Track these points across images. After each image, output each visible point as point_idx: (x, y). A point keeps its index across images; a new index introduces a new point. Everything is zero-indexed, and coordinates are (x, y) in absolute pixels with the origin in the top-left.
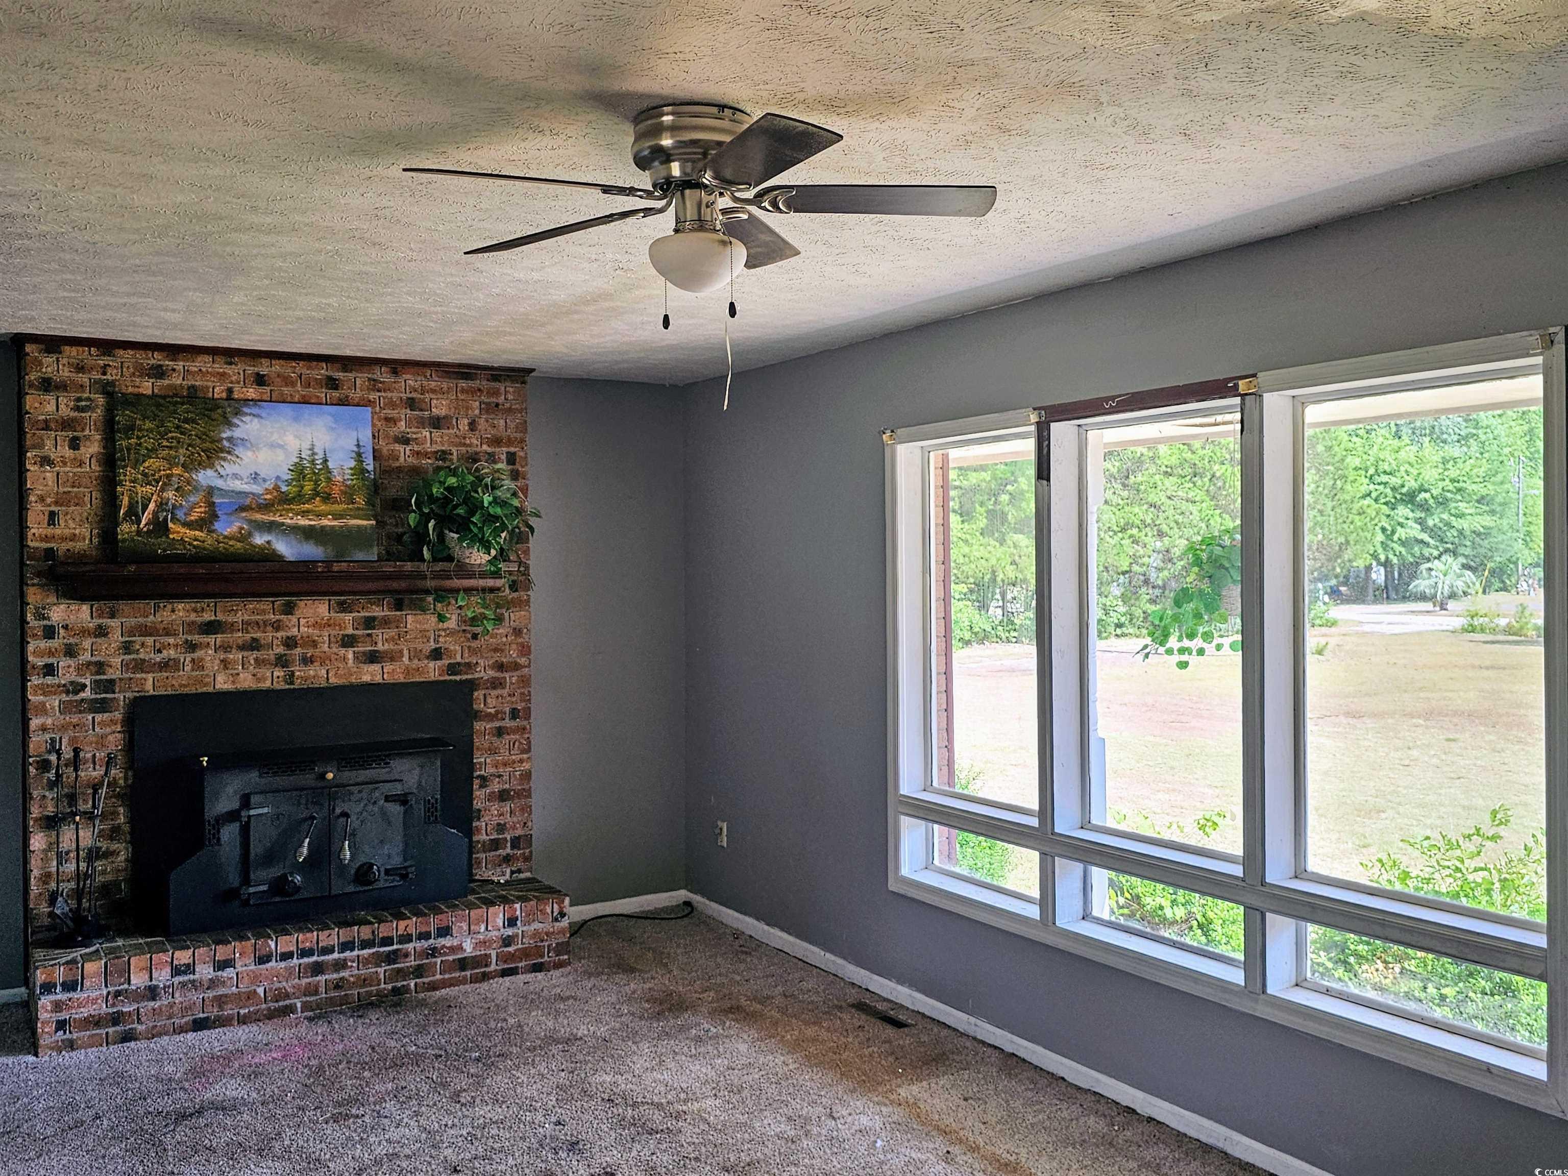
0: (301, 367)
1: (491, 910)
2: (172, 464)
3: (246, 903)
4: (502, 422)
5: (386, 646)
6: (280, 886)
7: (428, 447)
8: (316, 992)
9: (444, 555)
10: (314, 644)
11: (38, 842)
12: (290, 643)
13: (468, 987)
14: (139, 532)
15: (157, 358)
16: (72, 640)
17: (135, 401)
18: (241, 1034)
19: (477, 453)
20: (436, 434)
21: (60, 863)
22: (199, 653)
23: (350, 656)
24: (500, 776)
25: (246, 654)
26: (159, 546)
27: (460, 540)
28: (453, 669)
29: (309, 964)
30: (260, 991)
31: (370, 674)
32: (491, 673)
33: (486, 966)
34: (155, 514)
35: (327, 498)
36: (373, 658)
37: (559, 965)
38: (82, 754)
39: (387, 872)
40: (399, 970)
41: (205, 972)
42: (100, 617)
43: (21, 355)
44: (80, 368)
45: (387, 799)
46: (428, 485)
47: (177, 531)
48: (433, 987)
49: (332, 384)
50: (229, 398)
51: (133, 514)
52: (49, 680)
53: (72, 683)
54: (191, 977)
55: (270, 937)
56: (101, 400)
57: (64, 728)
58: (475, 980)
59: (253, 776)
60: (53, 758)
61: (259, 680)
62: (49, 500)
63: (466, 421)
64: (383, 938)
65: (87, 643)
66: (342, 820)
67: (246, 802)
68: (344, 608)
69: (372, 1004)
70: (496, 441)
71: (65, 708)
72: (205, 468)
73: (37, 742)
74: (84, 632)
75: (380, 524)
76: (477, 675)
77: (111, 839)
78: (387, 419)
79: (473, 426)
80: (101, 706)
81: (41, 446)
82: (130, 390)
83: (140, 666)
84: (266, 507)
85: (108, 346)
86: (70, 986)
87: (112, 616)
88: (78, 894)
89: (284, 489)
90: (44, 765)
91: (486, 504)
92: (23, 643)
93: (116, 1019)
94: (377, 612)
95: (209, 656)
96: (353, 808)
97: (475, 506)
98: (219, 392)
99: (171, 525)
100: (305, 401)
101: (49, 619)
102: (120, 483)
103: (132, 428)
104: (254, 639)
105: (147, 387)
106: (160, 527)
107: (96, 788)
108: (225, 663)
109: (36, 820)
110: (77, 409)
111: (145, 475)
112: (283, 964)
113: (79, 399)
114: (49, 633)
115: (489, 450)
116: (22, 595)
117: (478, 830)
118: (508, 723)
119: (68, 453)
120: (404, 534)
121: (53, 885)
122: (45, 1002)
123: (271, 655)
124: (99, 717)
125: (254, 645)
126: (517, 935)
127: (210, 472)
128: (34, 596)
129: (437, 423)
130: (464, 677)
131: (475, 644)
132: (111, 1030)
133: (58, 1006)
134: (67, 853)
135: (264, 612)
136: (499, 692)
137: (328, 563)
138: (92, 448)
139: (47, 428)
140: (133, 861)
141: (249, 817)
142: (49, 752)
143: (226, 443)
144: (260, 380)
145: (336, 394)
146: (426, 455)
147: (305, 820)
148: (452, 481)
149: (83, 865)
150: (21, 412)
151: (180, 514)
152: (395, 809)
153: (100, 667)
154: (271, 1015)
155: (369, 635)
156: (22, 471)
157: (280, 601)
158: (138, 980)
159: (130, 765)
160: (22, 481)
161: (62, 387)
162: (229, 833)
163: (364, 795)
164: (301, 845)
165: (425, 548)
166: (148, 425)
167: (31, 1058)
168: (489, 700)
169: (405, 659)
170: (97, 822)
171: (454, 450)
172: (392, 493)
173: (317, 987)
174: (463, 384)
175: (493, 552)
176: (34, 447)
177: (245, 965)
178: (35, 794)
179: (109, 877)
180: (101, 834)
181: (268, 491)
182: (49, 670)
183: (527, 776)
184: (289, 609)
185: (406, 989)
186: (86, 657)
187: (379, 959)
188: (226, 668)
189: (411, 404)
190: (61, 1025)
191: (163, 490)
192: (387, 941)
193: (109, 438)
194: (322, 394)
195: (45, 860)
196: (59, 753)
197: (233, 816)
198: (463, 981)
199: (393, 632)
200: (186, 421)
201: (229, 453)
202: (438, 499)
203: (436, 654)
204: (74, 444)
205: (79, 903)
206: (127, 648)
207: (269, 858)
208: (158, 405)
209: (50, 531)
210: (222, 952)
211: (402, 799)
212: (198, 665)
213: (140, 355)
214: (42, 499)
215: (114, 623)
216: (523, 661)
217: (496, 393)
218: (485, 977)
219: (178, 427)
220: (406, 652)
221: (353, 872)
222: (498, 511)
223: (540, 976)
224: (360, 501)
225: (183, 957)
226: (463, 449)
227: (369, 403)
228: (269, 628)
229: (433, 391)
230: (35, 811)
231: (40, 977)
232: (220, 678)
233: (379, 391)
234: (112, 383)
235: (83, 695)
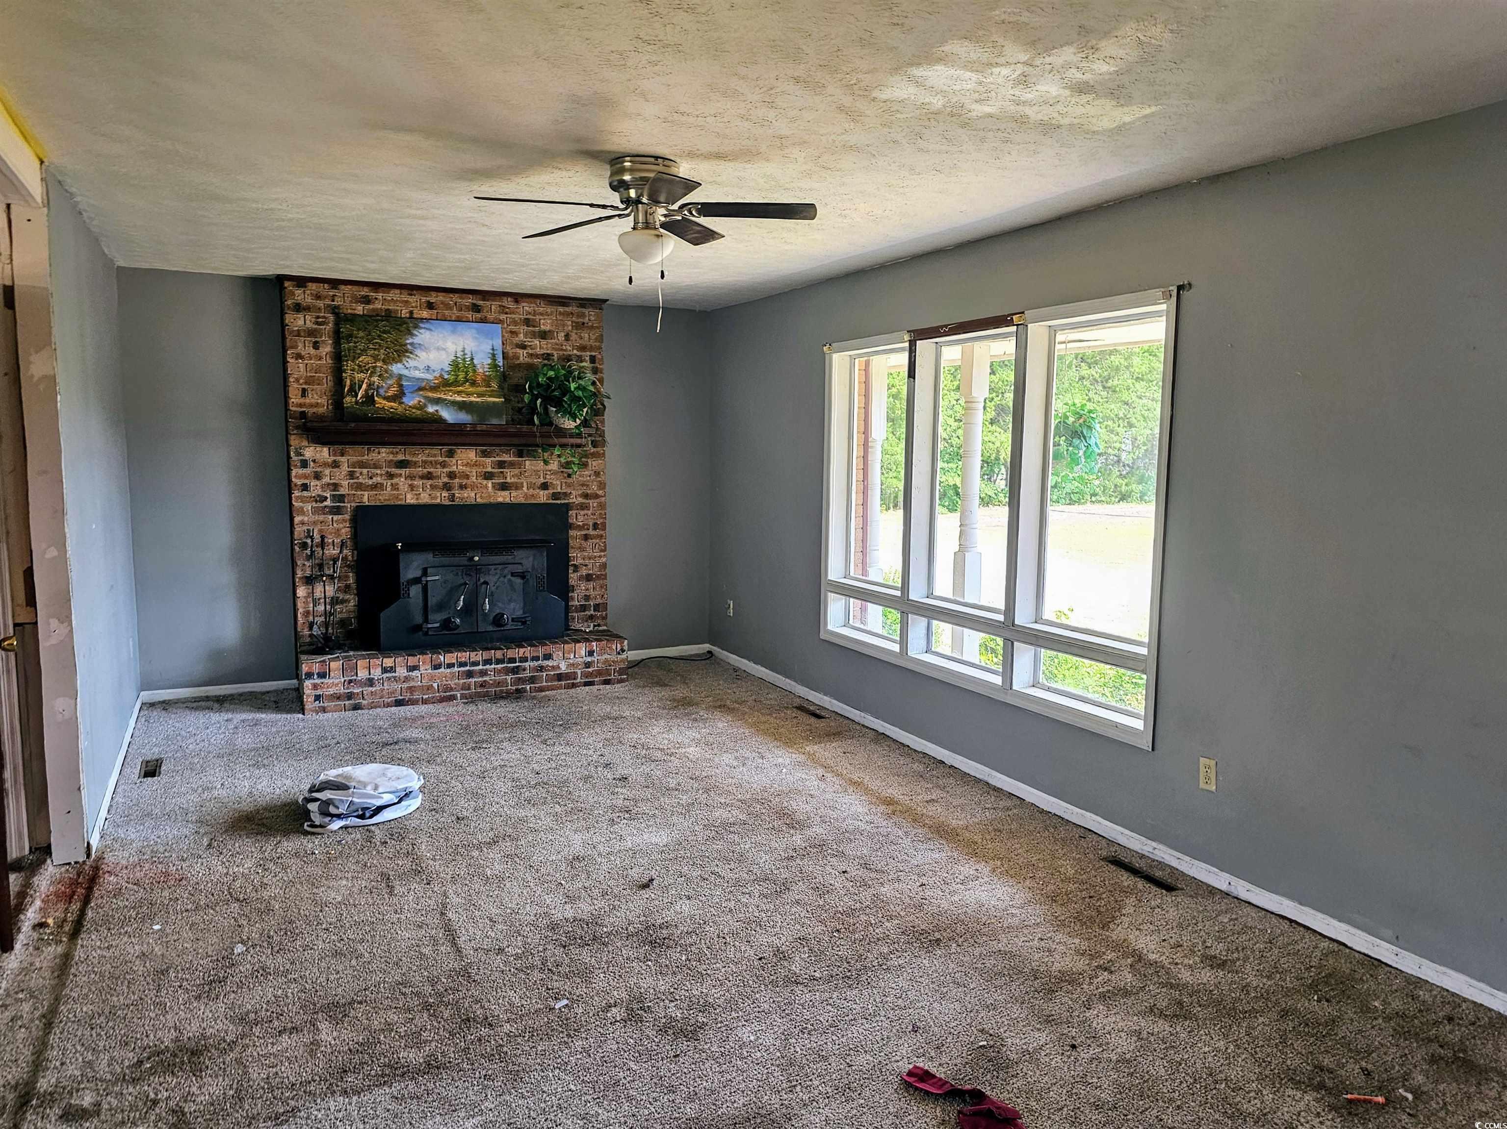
0: (456, 297)
1: (577, 645)
2: (376, 358)
3: (426, 634)
4: (586, 335)
5: (513, 480)
6: (446, 624)
7: (538, 351)
8: (469, 689)
9: (547, 422)
10: (467, 477)
11: (301, 592)
12: (452, 475)
13: (563, 691)
14: (357, 402)
15: (365, 291)
16: (319, 469)
17: (352, 319)
18: (423, 709)
19: (570, 356)
20: (544, 342)
21: (314, 606)
22: (395, 481)
23: (490, 485)
24: (586, 565)
25: (425, 481)
26: (369, 411)
27: (557, 412)
28: (555, 496)
29: (464, 672)
30: (435, 685)
31: (503, 497)
32: (581, 500)
33: (574, 679)
34: (366, 391)
35: (474, 383)
36: (504, 487)
37: (620, 681)
38: (326, 540)
39: (513, 620)
40: (520, 679)
41: (401, 672)
42: (335, 455)
43: (282, 288)
44: (318, 297)
45: (513, 574)
46: (537, 376)
47: (380, 402)
48: (541, 690)
49: (476, 308)
50: (411, 317)
51: (353, 391)
52: (305, 494)
53: (319, 496)
54: (394, 674)
55: (440, 653)
56: (331, 318)
57: (315, 523)
58: (568, 687)
59: (430, 556)
60: (309, 541)
61: (432, 498)
62: (301, 381)
63: (563, 334)
64: (509, 659)
65: (327, 472)
66: (484, 586)
67: (425, 572)
68: (485, 454)
69: (502, 697)
70: (583, 348)
71: (315, 511)
72: (396, 363)
73: (299, 531)
74: (325, 465)
75: (507, 400)
76: (571, 501)
77: (345, 592)
78: (512, 332)
79: (567, 337)
80: (336, 511)
81: (296, 347)
82: (349, 311)
83: (360, 487)
84: (434, 389)
85: (335, 283)
86: (322, 675)
87: (342, 455)
88: (326, 624)
89: (446, 377)
90: (304, 546)
91: (572, 389)
92: (289, 470)
93: (350, 696)
94: (506, 458)
95: (401, 482)
96: (492, 579)
97: (566, 391)
98: (405, 313)
99: (376, 398)
100: (459, 320)
101: (303, 455)
102: (345, 371)
103: (351, 336)
104: (429, 473)
105: (360, 309)
106: (369, 399)
107: (335, 560)
108: (412, 487)
109: (300, 578)
110: (317, 323)
111: (359, 366)
112: (448, 670)
113: (318, 317)
114: (304, 464)
115: (578, 353)
116: (287, 440)
117: (573, 599)
118: (592, 532)
119: (312, 351)
120: (523, 407)
121: (311, 618)
122: (308, 683)
123: (440, 482)
124: (336, 518)
125: (429, 476)
126: (594, 662)
127: (399, 365)
128: (294, 441)
129: (544, 335)
130: (563, 502)
131: (569, 480)
132: (347, 703)
133: (315, 687)
134: (319, 599)
135: (435, 456)
136: (586, 512)
137: (473, 425)
138: (327, 349)
139: (299, 335)
140: (360, 606)
141: (427, 581)
142: (306, 537)
143: (409, 347)
144: (430, 306)
145: (479, 315)
146: (537, 356)
147: (461, 585)
148: (551, 373)
149: (328, 607)
150: (283, 325)
151: (382, 391)
152: (518, 581)
153: (336, 486)
154: (442, 700)
155: (502, 472)
156: (285, 362)
157: (445, 449)
158: (362, 674)
159: (356, 547)
160: (285, 369)
161: (308, 309)
162: (415, 591)
163: (498, 571)
164: (459, 600)
165: (535, 417)
166: (361, 334)
167: (301, 716)
168: (579, 517)
169: (525, 489)
170: (336, 581)
171: (555, 353)
172: (515, 381)
173: (469, 685)
174: (561, 309)
175: (578, 421)
176: (292, 347)
177: (425, 669)
178: (299, 563)
179: (344, 616)
180: (339, 588)
181: (436, 378)
182: (305, 487)
183: (604, 566)
184: (451, 454)
185: (525, 690)
186: (326, 480)
187: (508, 671)
188: (412, 490)
189: (527, 322)
190: (318, 698)
191: (371, 376)
192: (512, 660)
193: (337, 342)
194: (470, 315)
195: (306, 603)
196: (312, 538)
197: (417, 581)
198: (560, 687)
199: (517, 471)
200: (385, 332)
201: (411, 353)
202: (542, 385)
203: (545, 486)
204: (316, 346)
205: (327, 629)
206: (351, 475)
207: (441, 607)
208: (366, 321)
209: (302, 400)
210: (412, 661)
211: (522, 576)
212: (395, 487)
213: (355, 288)
214: (297, 380)
215: (343, 459)
216: (600, 493)
217: (583, 315)
218: (574, 686)
219: (379, 336)
220: (525, 484)
221: (491, 618)
222: (580, 393)
223: (608, 687)
224: (495, 385)
225: (388, 662)
226: (561, 353)
227: (500, 322)
228: (438, 466)
229: (542, 314)
230: (299, 574)
231: (305, 668)
232: (409, 496)
233: (506, 313)
234: (337, 307)
235: (325, 503)
